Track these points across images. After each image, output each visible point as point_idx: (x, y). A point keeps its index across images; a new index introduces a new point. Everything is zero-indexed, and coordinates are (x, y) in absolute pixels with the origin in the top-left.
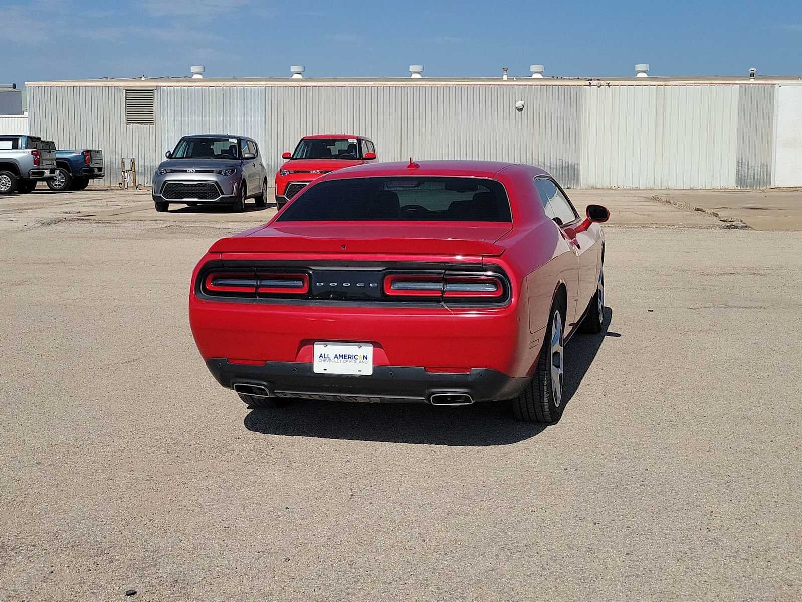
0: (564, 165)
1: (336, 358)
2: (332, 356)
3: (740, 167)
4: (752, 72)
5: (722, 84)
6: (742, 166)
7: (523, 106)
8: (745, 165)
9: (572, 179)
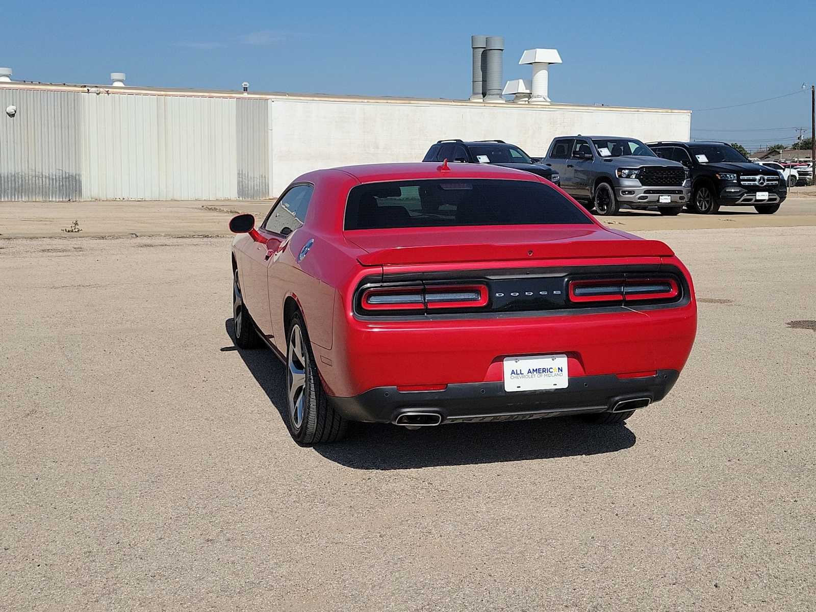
0: (64, 176)
1: (530, 374)
2: (525, 372)
3: (241, 179)
4: (245, 86)
5: (219, 97)
6: (242, 178)
7: (15, 112)
8: (245, 176)
9: (74, 192)
